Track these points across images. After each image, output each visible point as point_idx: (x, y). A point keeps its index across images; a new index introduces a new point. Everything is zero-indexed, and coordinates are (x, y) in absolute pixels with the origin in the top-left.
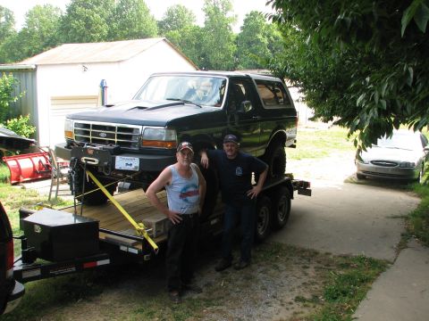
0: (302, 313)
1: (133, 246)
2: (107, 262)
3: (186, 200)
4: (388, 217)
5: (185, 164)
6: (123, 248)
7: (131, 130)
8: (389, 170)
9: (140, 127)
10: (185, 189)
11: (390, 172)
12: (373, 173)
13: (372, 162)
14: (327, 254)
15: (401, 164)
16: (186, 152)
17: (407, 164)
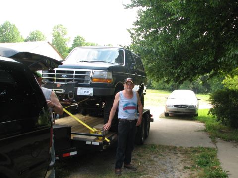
0: (193, 173)
1: (94, 141)
2: (75, 153)
3: (127, 112)
4: (195, 131)
5: (128, 90)
6: (88, 143)
7: (84, 72)
8: (184, 110)
9: (91, 71)
10: (127, 105)
11: (184, 111)
12: (175, 112)
13: (174, 106)
14: (181, 147)
15: (190, 106)
16: (129, 83)
17: (193, 106)
